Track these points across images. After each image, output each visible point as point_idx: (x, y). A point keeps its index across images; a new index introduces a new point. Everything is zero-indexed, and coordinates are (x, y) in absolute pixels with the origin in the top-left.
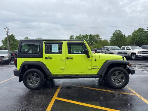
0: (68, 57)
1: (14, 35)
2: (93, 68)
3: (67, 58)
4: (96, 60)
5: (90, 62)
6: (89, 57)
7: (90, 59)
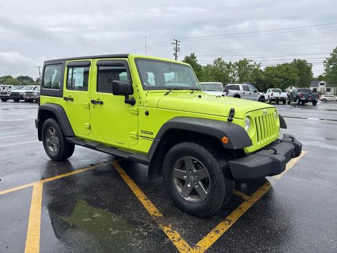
0: (96, 100)
1: (195, 55)
2: (144, 135)
3: (93, 102)
4: (147, 114)
5: (136, 117)
6: (132, 103)
7: (135, 108)
